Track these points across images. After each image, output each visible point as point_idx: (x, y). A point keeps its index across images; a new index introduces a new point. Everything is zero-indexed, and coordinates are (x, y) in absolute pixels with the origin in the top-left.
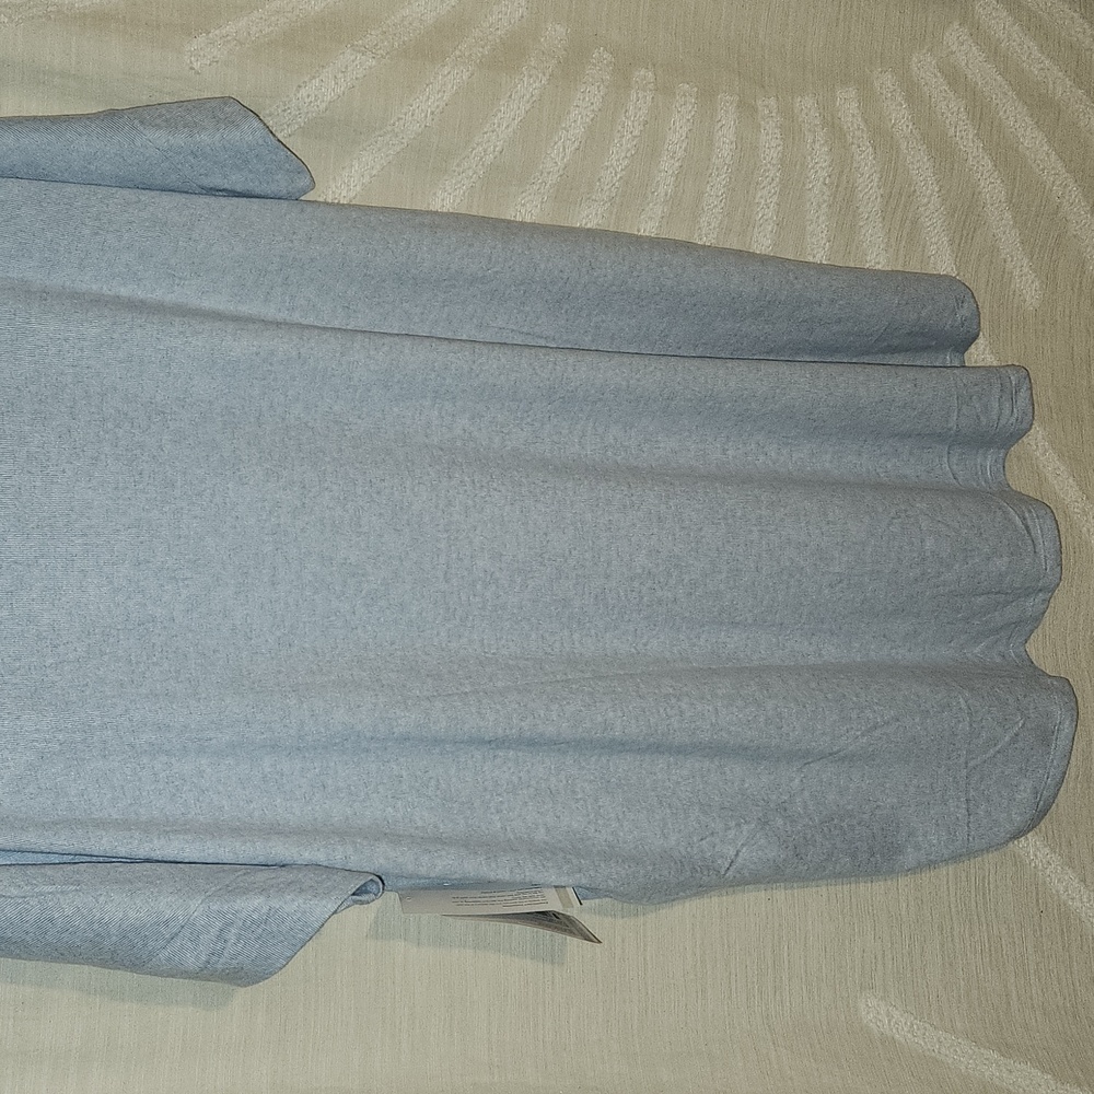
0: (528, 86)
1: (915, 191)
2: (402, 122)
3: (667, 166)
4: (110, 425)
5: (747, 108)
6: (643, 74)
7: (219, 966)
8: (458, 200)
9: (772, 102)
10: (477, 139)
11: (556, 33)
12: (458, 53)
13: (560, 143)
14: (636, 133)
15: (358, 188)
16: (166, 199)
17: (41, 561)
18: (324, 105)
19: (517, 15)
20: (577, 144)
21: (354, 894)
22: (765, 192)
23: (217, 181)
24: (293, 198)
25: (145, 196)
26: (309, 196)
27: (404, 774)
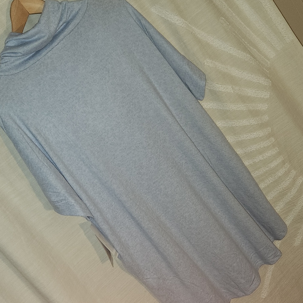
0: (253, 121)
1: (296, 205)
2: (227, 105)
3: (261, 158)
4: (131, 103)
5: (284, 162)
6: (273, 139)
7: (56, 204)
8: (222, 126)
9: (289, 166)
10: (235, 121)
11: (266, 118)
12: (247, 104)
13: (247, 135)
14: (261, 147)
15: (208, 108)
16: (178, 79)
17: (99, 113)
18: (218, 90)
19: (263, 109)
20: (250, 138)
21: (87, 217)
22: (271, 179)
23: (189, 84)
24: (197, 98)
25: (175, 75)
26: (199, 101)
27: (114, 206)
